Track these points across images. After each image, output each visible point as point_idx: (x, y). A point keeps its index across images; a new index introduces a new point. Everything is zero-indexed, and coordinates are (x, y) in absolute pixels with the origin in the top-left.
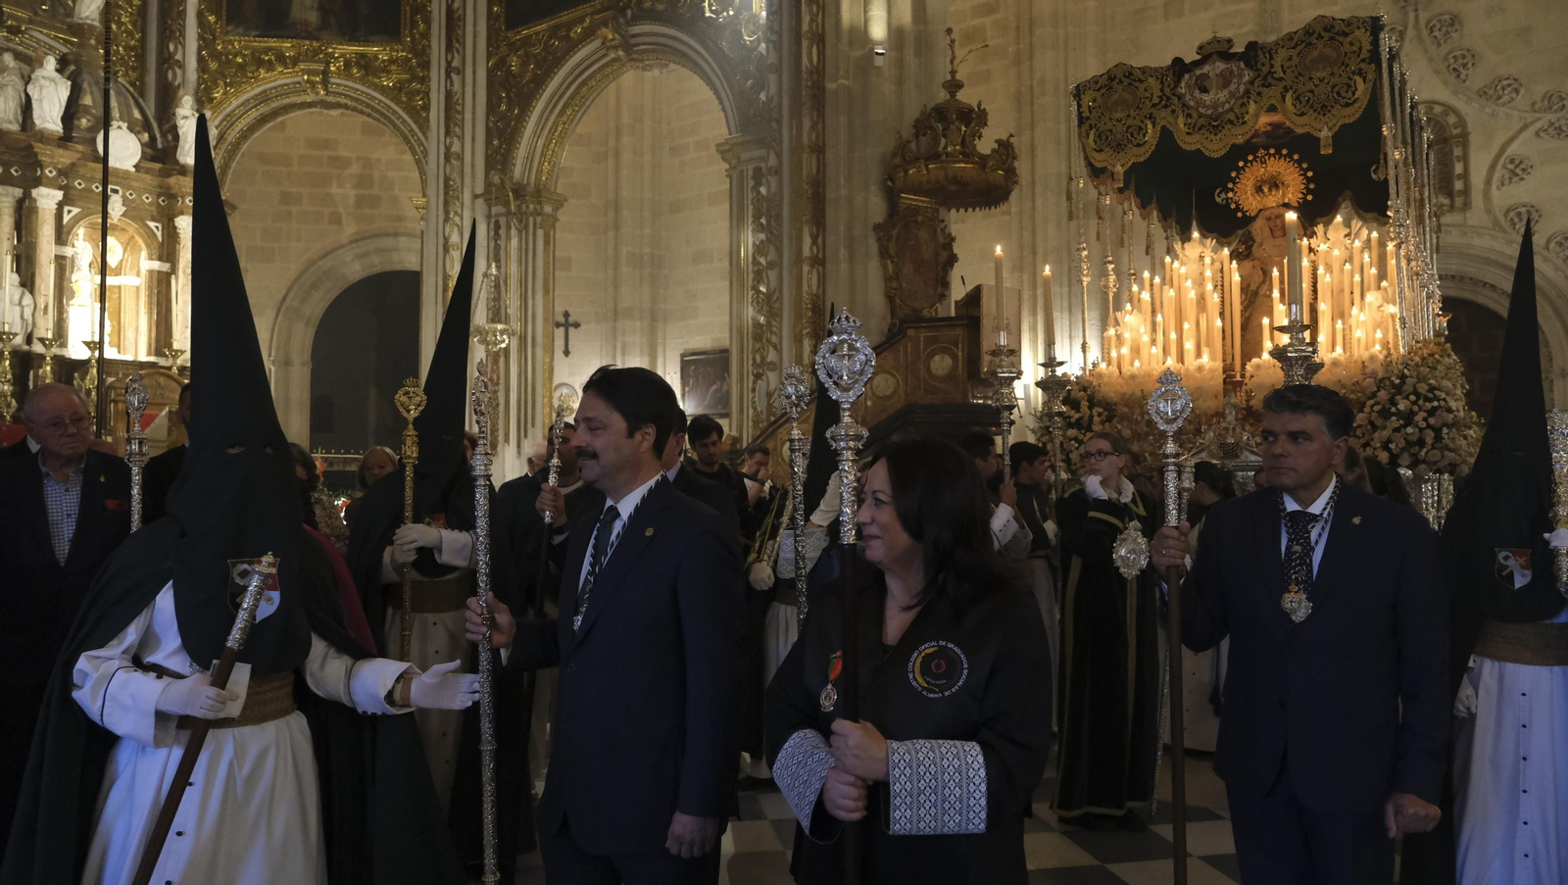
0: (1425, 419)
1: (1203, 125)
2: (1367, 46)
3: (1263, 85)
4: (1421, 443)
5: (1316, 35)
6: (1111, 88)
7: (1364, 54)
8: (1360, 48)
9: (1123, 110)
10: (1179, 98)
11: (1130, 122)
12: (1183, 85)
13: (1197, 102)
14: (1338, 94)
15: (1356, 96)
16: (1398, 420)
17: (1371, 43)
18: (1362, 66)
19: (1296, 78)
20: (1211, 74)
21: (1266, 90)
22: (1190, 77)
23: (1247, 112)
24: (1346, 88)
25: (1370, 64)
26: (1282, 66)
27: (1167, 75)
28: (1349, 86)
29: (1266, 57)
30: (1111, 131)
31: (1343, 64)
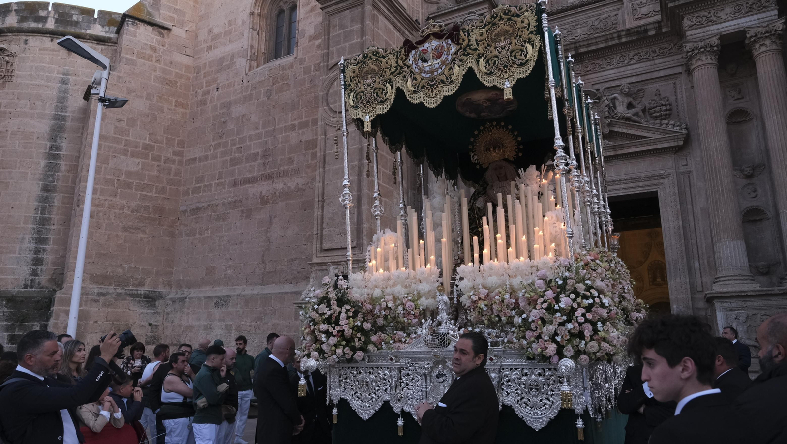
0: (583, 315)
1: (424, 85)
2: (533, 23)
3: (464, 55)
4: (581, 336)
5: (498, 18)
6: (365, 63)
7: (532, 29)
8: (529, 24)
9: (371, 77)
10: (408, 67)
11: (376, 85)
12: (411, 56)
13: (420, 70)
14: (515, 57)
15: (527, 58)
16: (561, 316)
17: (536, 21)
18: (532, 37)
19: (486, 48)
20: (430, 50)
21: (465, 58)
22: (416, 53)
23: (453, 74)
24: (520, 52)
25: (536, 35)
26: (476, 40)
27: (401, 52)
28: (522, 51)
29: (465, 35)
30: (363, 92)
31: (517, 36)
